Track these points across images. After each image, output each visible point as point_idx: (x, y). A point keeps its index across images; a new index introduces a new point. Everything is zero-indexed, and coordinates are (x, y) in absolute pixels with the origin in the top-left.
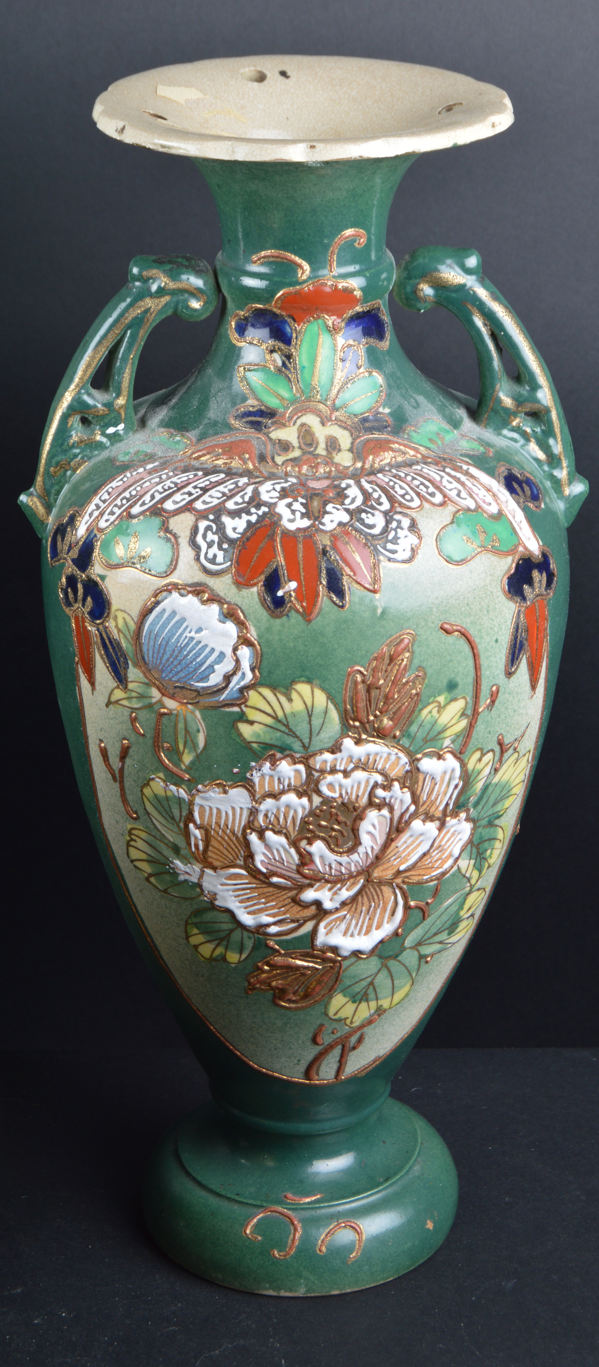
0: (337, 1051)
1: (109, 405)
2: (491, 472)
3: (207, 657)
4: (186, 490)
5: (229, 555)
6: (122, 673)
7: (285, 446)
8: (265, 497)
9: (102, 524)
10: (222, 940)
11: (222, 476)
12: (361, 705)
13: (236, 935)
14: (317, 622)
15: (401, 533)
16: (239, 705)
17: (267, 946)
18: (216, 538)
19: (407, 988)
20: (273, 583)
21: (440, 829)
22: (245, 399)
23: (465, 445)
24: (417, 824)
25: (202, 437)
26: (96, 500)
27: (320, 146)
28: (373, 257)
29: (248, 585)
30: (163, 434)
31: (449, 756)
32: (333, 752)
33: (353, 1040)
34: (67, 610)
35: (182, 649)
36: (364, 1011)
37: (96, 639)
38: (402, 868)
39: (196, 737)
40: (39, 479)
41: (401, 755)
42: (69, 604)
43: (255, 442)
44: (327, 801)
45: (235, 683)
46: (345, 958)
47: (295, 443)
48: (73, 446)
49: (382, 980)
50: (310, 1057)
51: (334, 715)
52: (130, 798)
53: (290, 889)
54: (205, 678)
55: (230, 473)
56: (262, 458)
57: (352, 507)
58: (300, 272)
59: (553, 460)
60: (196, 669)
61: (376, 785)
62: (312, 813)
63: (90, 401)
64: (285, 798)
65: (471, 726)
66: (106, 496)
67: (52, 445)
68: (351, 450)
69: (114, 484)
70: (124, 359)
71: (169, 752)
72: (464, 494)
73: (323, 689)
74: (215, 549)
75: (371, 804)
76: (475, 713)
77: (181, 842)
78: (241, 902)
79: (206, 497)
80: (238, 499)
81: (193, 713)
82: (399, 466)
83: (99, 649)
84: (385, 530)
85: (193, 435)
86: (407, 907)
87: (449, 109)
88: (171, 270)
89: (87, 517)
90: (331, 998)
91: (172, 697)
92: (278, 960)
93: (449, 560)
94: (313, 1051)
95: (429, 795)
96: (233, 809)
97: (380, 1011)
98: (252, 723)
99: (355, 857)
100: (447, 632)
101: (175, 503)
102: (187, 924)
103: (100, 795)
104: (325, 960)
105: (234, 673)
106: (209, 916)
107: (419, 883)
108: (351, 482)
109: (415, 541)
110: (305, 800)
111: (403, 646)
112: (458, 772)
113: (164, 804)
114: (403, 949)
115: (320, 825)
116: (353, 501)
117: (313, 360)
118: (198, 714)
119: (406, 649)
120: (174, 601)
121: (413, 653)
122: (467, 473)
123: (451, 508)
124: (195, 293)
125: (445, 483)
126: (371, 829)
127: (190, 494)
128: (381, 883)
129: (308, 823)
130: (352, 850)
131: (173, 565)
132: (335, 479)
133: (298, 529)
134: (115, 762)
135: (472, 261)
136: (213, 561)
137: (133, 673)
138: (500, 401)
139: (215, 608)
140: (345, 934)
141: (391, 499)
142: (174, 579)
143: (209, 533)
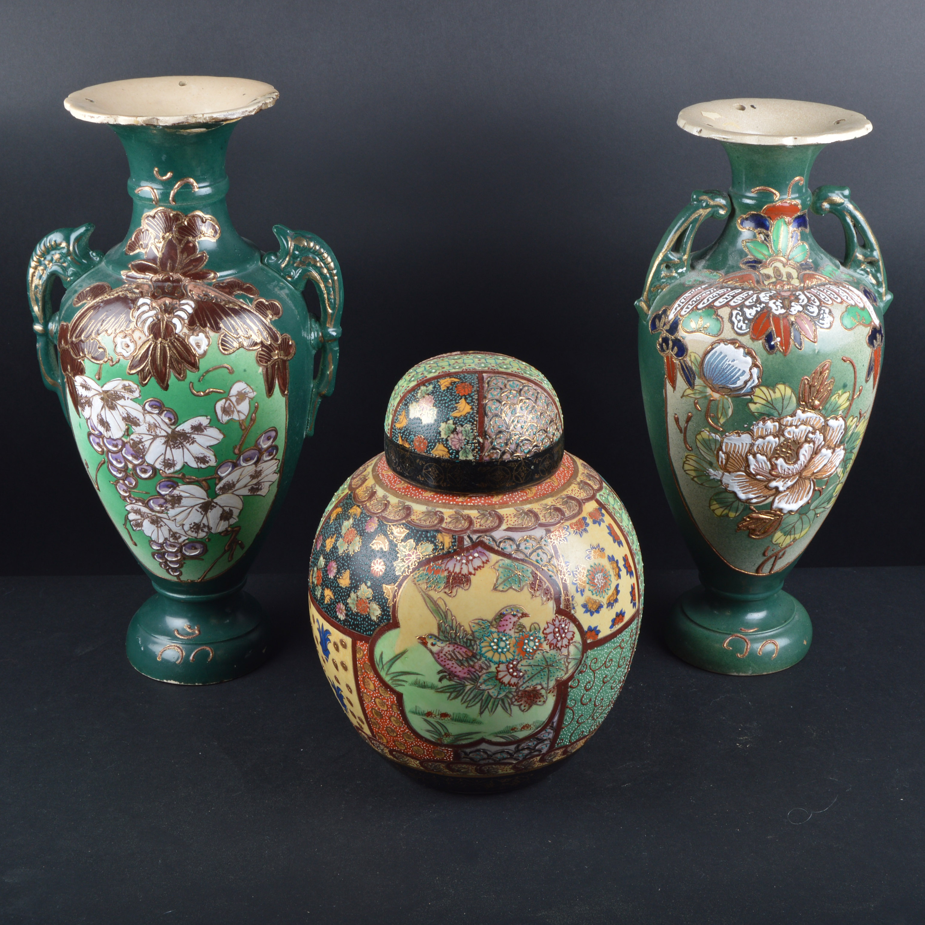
0: (772, 560)
1: (680, 259)
2: (858, 289)
3: (736, 373)
4: (724, 297)
5: (748, 326)
6: (692, 382)
7: (768, 277)
8: (763, 299)
9: (683, 313)
10: (728, 506)
11: (740, 290)
12: (807, 394)
13: (735, 504)
14: (789, 356)
15: (825, 316)
16: (750, 395)
17: (750, 509)
18: (742, 318)
19: (807, 529)
20: (769, 338)
21: (832, 453)
22: (746, 255)
23: (844, 276)
24: (824, 451)
25: (727, 273)
26: (678, 302)
27: (799, 138)
28: (804, 191)
29: (758, 339)
30: (706, 272)
31: (841, 419)
32: (792, 417)
33: (781, 554)
34: (662, 354)
35: (724, 369)
36: (789, 540)
37: (678, 366)
38: (815, 471)
39: (728, 410)
40: (645, 293)
41: (821, 418)
42: (663, 350)
43: (753, 275)
44: (787, 439)
45: (749, 385)
46: (785, 514)
47: (772, 275)
48: (663, 278)
49: (798, 525)
50: (760, 562)
51: (794, 399)
52: (689, 440)
53: (765, 481)
54: (735, 383)
55: (744, 290)
56: (758, 282)
57: (803, 304)
58: (775, 197)
59: (879, 284)
60: (731, 379)
61: (809, 432)
62: (780, 445)
63: (672, 257)
64: (768, 438)
65: (851, 405)
66: (683, 300)
67: (653, 277)
68: (798, 278)
69: (687, 295)
70: (688, 238)
71: (713, 418)
72: (849, 298)
73: (790, 387)
74: (741, 323)
75: (806, 441)
76: (853, 399)
77: (714, 460)
78: (741, 488)
79: (735, 300)
80: (750, 300)
81: (727, 399)
82: (819, 285)
83: (680, 371)
84: (819, 314)
85: (722, 272)
86: (814, 490)
87: (838, 122)
88: (712, 196)
89: (674, 310)
90: (775, 533)
91: (717, 392)
92: (754, 515)
93: (846, 328)
94: (763, 559)
95: (831, 437)
96: (742, 444)
97: (795, 540)
98: (755, 403)
99: (796, 466)
100: (844, 361)
101: (720, 302)
102: (711, 499)
103: (670, 440)
104: (775, 515)
105: (749, 380)
106: (723, 495)
107: (821, 479)
108: (800, 293)
109: (832, 319)
110: (777, 439)
111: (826, 367)
112: (843, 427)
113: (707, 443)
114: (809, 510)
115: (782, 451)
116: (803, 301)
117: (778, 237)
118: (730, 399)
119: (827, 369)
120: (722, 347)
121: (830, 370)
122: (848, 289)
123: (845, 305)
124: (721, 207)
125: (841, 293)
126: (805, 453)
127: (727, 299)
128: (805, 478)
129: (777, 450)
130: (795, 463)
131: (721, 331)
132: (792, 291)
133: (780, 314)
134: (682, 424)
135: (847, 192)
136: (741, 329)
137: (698, 382)
138: (857, 257)
139: (742, 350)
140: (786, 503)
141: (819, 300)
142: (722, 336)
143: (738, 316)
